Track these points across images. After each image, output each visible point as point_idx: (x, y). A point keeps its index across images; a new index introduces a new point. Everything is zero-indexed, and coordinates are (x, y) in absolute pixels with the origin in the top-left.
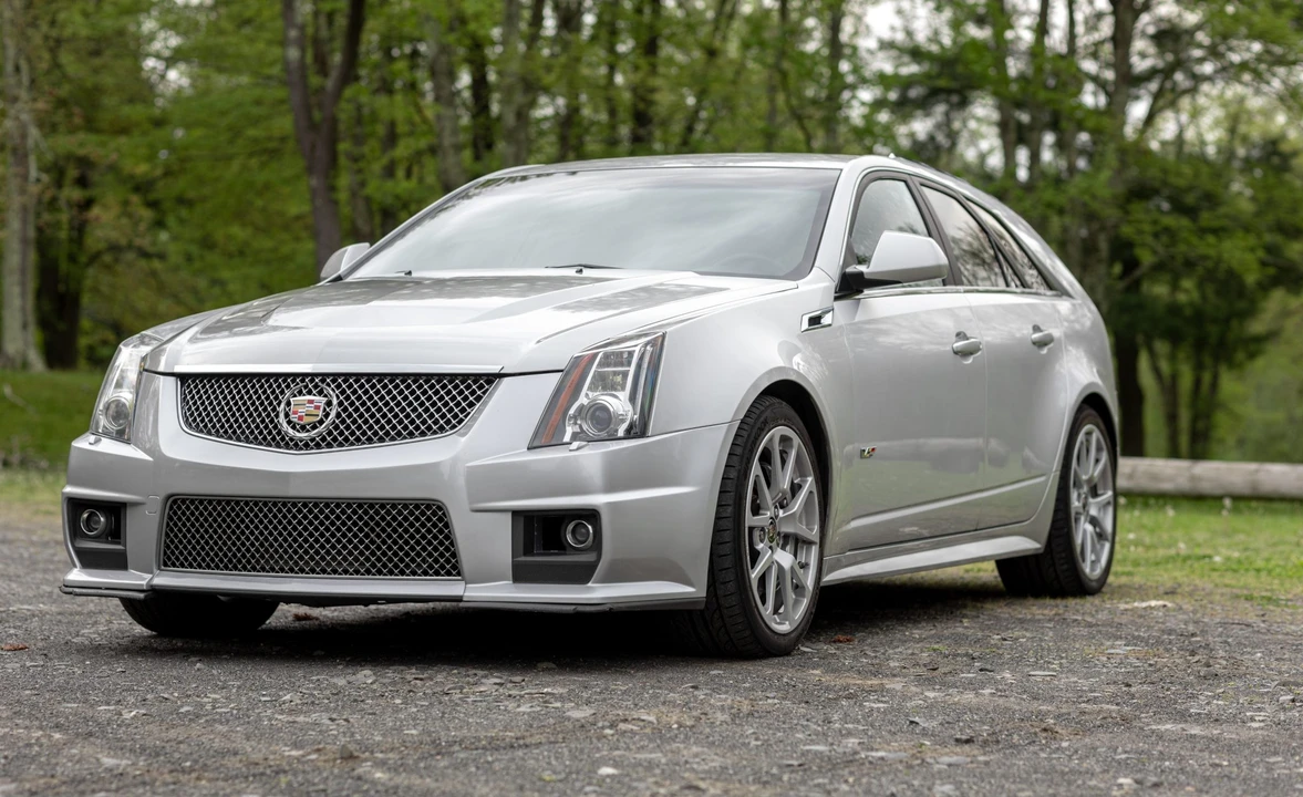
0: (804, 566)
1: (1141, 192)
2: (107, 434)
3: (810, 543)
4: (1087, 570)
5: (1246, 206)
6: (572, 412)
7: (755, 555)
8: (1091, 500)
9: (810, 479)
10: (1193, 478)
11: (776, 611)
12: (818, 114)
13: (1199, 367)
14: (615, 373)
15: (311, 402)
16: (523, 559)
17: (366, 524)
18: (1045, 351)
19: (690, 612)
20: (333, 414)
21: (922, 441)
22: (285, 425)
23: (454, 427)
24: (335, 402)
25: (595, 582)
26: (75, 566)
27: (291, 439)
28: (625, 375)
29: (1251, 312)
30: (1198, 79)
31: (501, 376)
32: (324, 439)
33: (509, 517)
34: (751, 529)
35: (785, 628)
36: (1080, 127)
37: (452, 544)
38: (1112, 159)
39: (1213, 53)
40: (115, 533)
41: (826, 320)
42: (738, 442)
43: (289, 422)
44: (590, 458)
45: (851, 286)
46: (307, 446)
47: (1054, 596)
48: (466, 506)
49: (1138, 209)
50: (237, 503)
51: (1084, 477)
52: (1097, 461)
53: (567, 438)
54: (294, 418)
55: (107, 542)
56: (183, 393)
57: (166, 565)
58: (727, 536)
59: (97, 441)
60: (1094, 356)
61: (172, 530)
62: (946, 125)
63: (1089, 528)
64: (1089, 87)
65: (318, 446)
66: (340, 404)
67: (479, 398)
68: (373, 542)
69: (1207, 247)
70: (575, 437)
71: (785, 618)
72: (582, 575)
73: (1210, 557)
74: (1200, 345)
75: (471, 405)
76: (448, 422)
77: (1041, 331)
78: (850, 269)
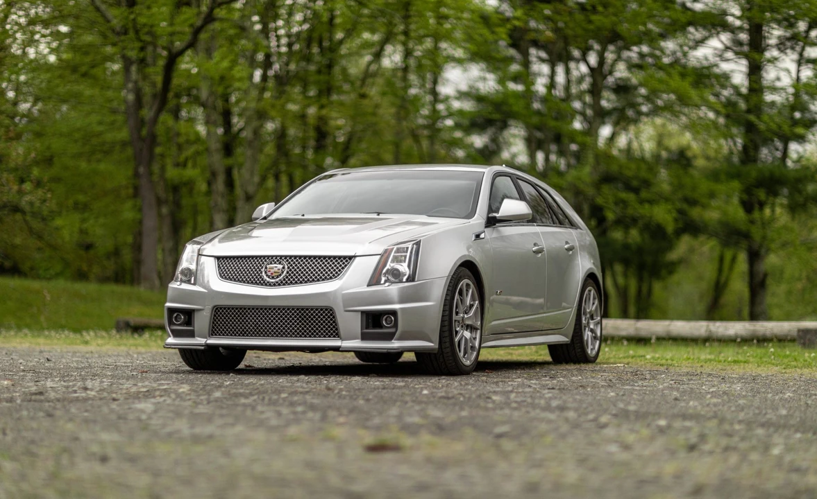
0: (475, 339)
1: (607, 179)
2: (182, 281)
3: (477, 329)
4: (589, 352)
5: (666, 187)
6: (384, 271)
7: (457, 332)
8: (591, 321)
9: (477, 302)
10: (637, 329)
11: (464, 355)
12: (426, 132)
13: (640, 280)
14: (401, 256)
15: (276, 267)
16: (365, 331)
17: (300, 317)
18: (571, 252)
19: (430, 354)
20: (285, 272)
21: (509, 297)
22: (265, 277)
23: (336, 277)
24: (286, 267)
25: (395, 340)
26: (170, 336)
27: (268, 282)
28: (405, 257)
29: (670, 247)
30: (640, 113)
31: (355, 257)
32: (282, 282)
33: (360, 314)
34: (455, 321)
35: (468, 363)
36: (573, 141)
37: (336, 325)
38: (590, 158)
39: (648, 99)
40: (189, 322)
41: (482, 236)
42: (451, 285)
43: (267, 275)
44: (393, 289)
45: (491, 222)
46: (274, 285)
47: (575, 363)
48: (342, 309)
49: (606, 189)
50: (245, 309)
51: (588, 310)
52: (593, 304)
53: (382, 282)
54: (269, 274)
55: (184, 326)
56: (218, 264)
57: (212, 335)
58: (446, 323)
59: (180, 284)
60: (592, 256)
61: (215, 321)
62: (494, 140)
63: (590, 333)
64: (578, 117)
65: (279, 285)
66: (288, 268)
67: (346, 266)
68: (303, 324)
69: (645, 210)
70: (386, 281)
71: (467, 359)
72: (389, 337)
73: (644, 356)
74: (641, 268)
75: (343, 268)
76: (334, 275)
77: (569, 244)
78: (490, 215)
